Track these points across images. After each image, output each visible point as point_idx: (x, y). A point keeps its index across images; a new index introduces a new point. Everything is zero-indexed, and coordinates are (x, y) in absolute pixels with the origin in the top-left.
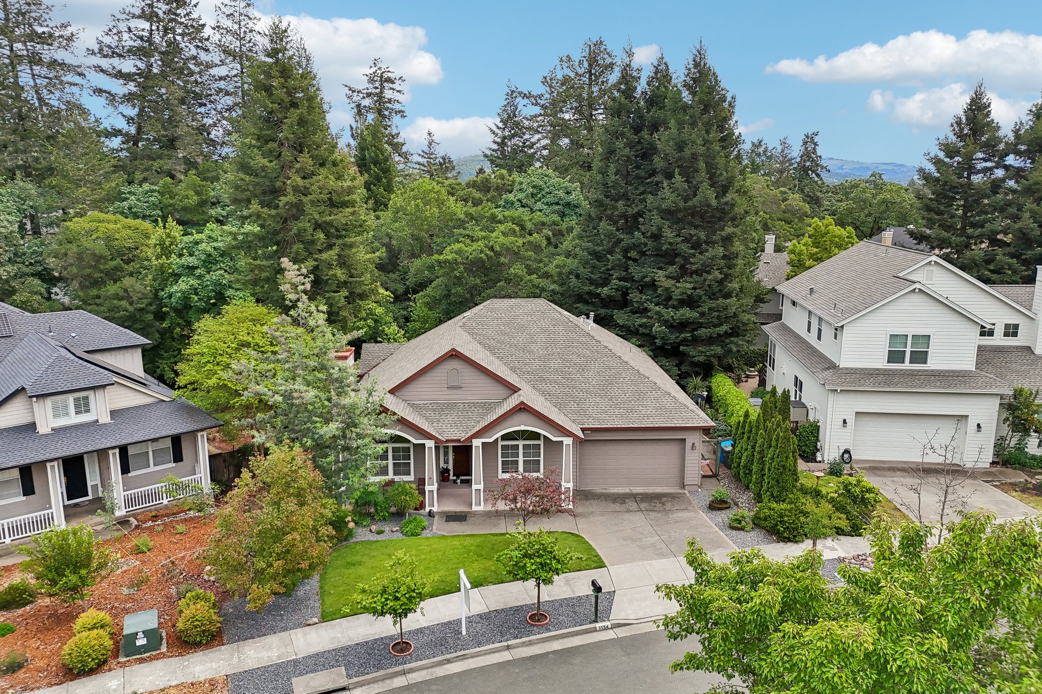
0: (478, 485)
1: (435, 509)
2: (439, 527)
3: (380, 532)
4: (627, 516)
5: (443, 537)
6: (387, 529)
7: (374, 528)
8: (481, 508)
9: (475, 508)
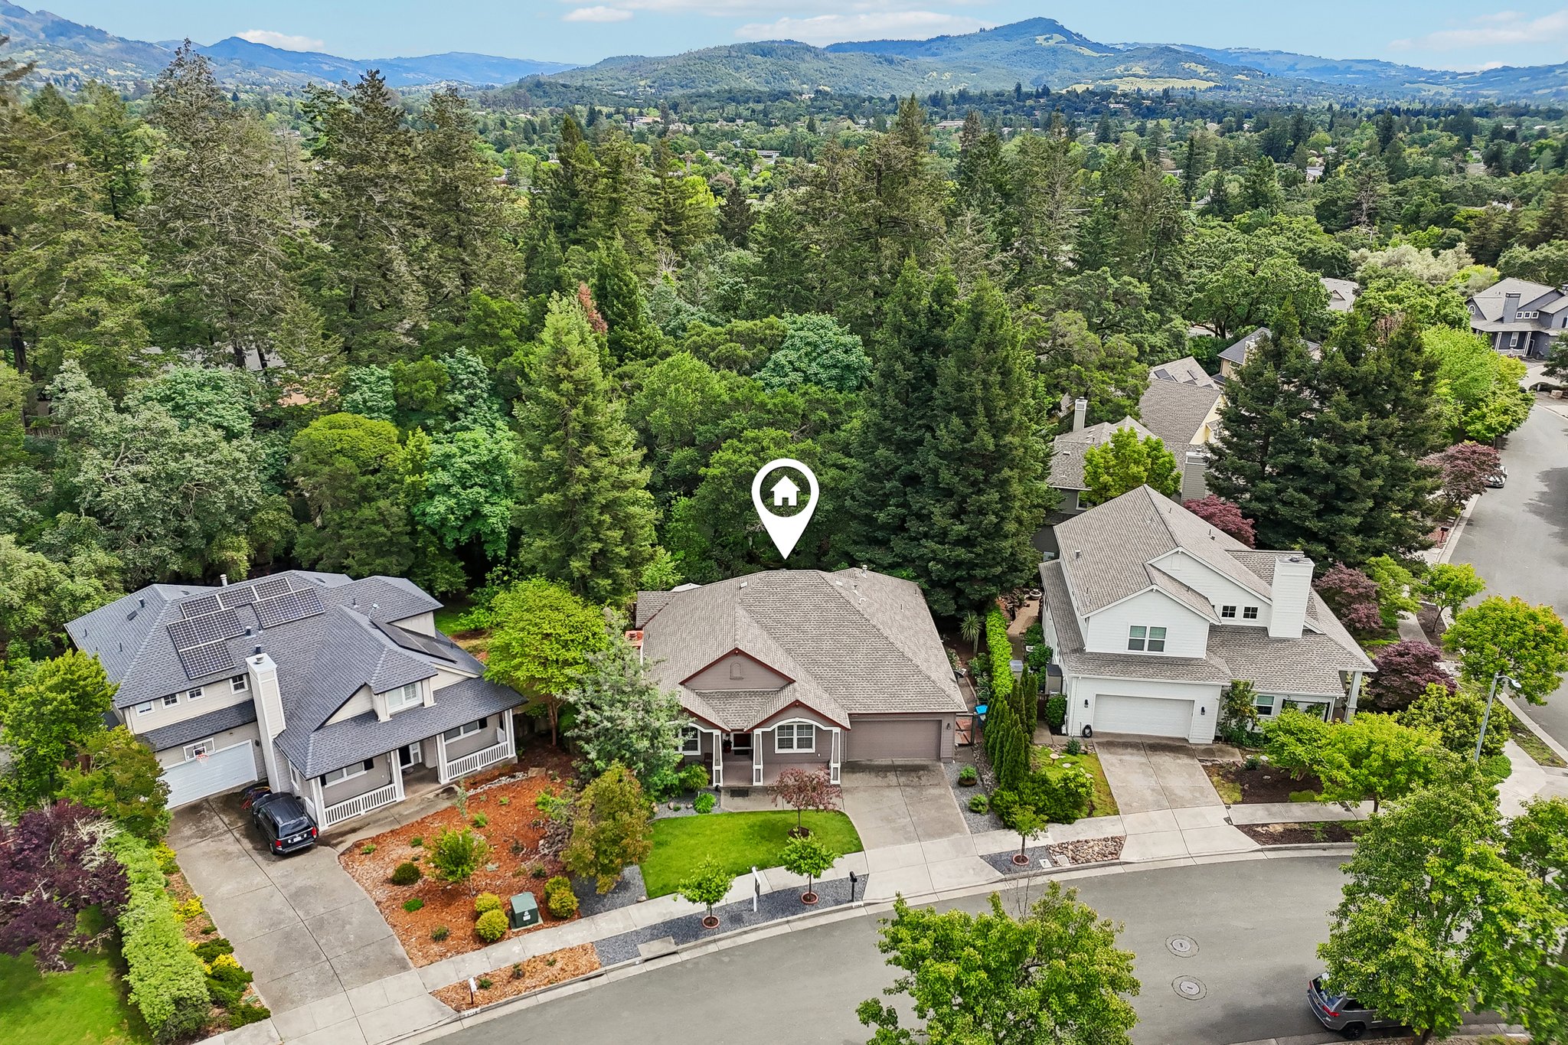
0: (758, 766)
1: (721, 784)
2: (727, 803)
3: (677, 809)
4: (887, 792)
5: (731, 814)
6: (682, 806)
7: (672, 805)
8: (761, 784)
9: (755, 784)
